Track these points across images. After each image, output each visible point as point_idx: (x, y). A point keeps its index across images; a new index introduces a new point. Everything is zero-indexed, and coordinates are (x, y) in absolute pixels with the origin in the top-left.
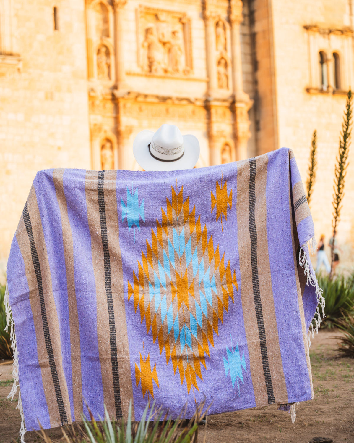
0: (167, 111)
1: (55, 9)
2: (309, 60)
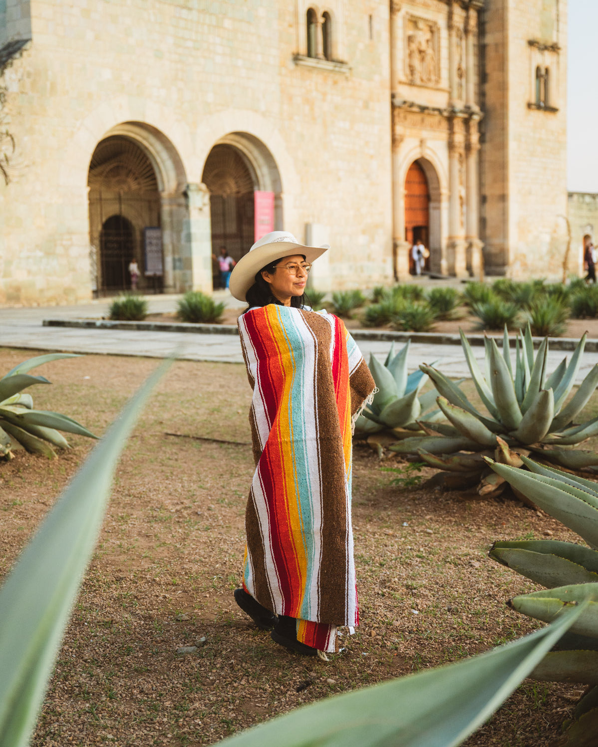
0: (422, 121)
1: (371, 17)
2: (530, 74)
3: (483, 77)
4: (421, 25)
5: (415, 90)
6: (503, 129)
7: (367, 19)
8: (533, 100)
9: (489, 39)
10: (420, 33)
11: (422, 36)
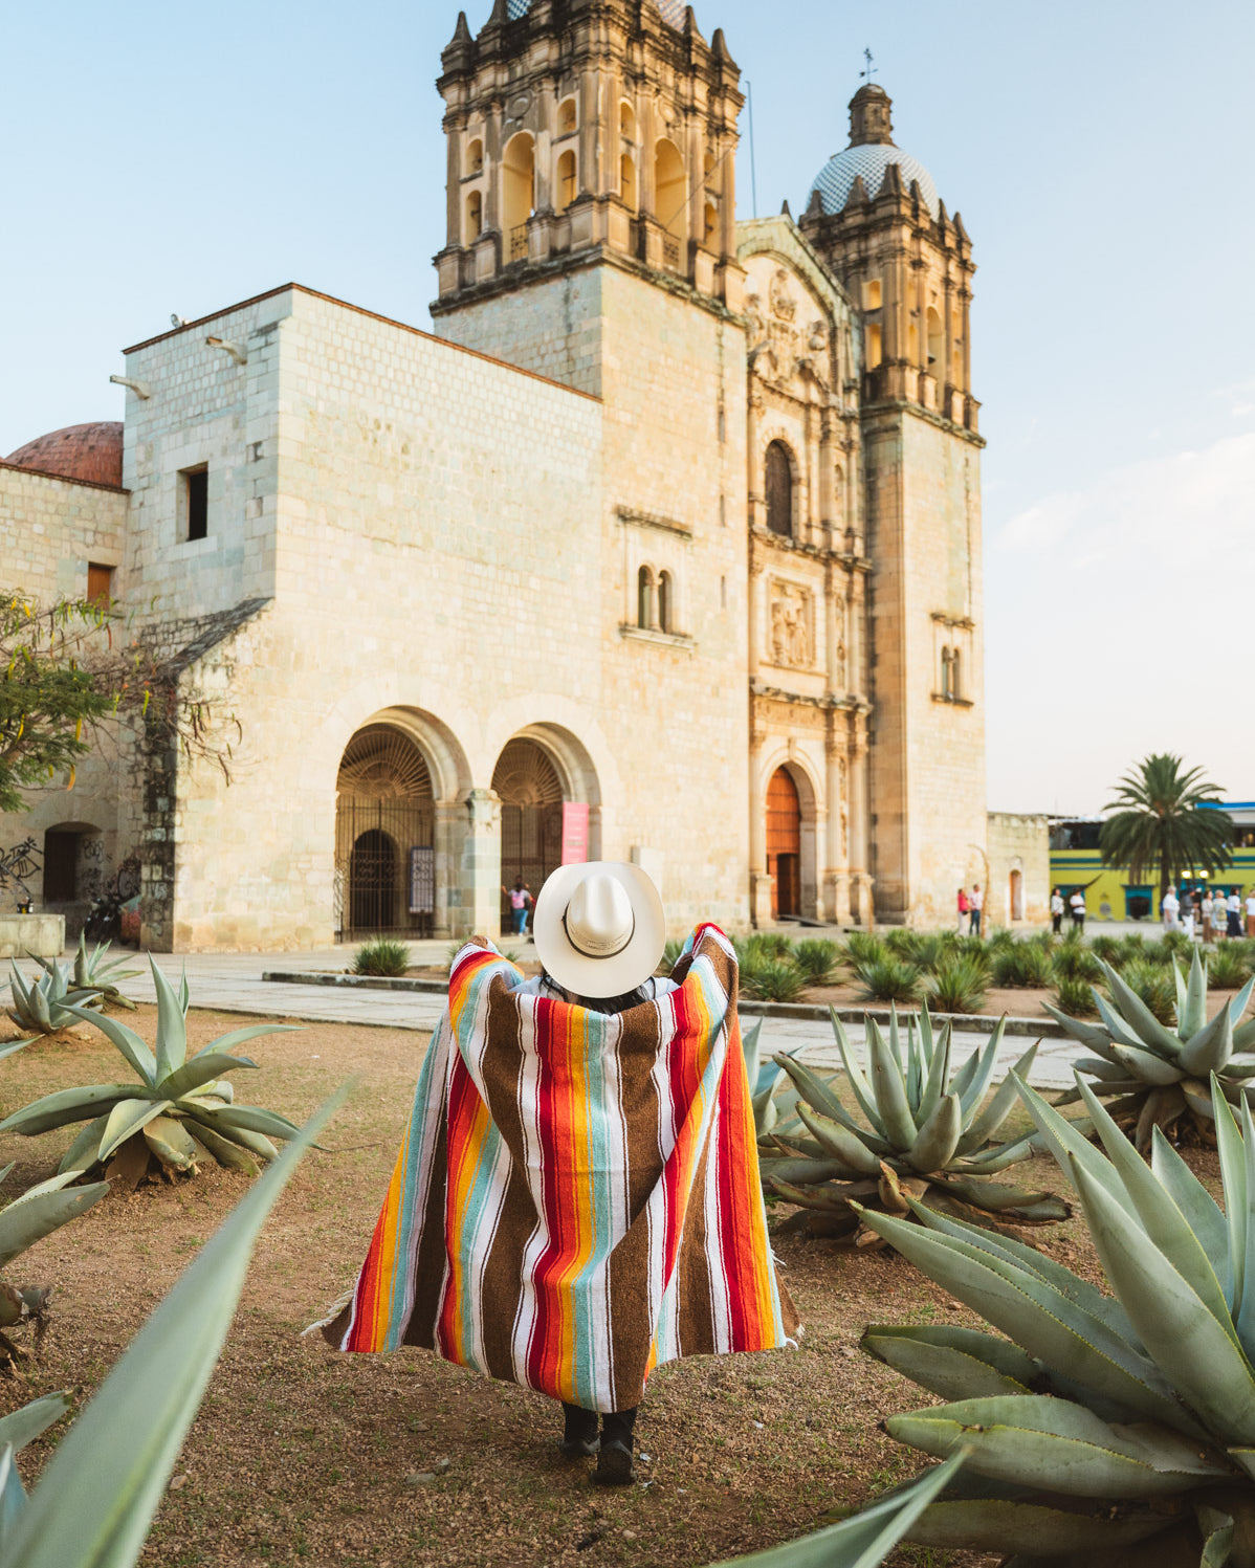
0: (791, 712)
1: (723, 578)
2: (935, 657)
3: (872, 659)
4: (790, 590)
5: (781, 674)
6: (900, 726)
7: (718, 581)
8: (939, 691)
9: (880, 610)
10: (789, 600)
11: (792, 604)
